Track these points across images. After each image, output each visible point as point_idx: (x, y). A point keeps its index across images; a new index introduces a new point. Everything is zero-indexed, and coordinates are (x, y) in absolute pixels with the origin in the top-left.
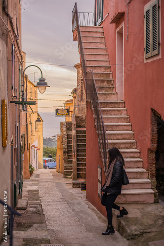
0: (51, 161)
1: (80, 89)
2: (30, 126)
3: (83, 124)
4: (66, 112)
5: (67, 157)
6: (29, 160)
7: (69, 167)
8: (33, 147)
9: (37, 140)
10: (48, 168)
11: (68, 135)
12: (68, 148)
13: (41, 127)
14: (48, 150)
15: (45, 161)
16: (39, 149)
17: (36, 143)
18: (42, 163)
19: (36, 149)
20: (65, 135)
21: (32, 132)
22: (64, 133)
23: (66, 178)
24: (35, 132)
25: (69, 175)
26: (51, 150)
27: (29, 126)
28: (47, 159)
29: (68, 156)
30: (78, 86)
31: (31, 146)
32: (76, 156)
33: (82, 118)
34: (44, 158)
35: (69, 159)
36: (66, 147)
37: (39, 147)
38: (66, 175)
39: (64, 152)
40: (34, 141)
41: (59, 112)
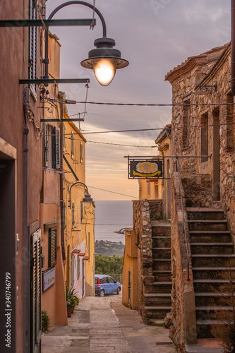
0: (108, 281)
1: (182, 124)
2: (70, 211)
3: (195, 198)
4: (154, 168)
5: (151, 276)
6: (68, 281)
7: (156, 300)
8: (76, 255)
9: (84, 242)
10: (102, 293)
11: (153, 228)
12: (154, 257)
13: (91, 216)
14: (101, 260)
15: (98, 281)
16: (88, 259)
17: (82, 247)
18: (93, 284)
19: (81, 258)
20: (145, 226)
21: (73, 223)
22: (145, 223)
23: (151, 324)
24: (79, 224)
25: (157, 318)
26: (107, 260)
27: (68, 212)
28: (101, 276)
29: (154, 274)
30: (174, 118)
31: (71, 252)
32: (191, 278)
33: (195, 183)
34: (97, 276)
35: (156, 280)
36: (150, 253)
37: (87, 255)
38: (151, 317)
39: (146, 266)
40: (78, 242)
41: (140, 168)
